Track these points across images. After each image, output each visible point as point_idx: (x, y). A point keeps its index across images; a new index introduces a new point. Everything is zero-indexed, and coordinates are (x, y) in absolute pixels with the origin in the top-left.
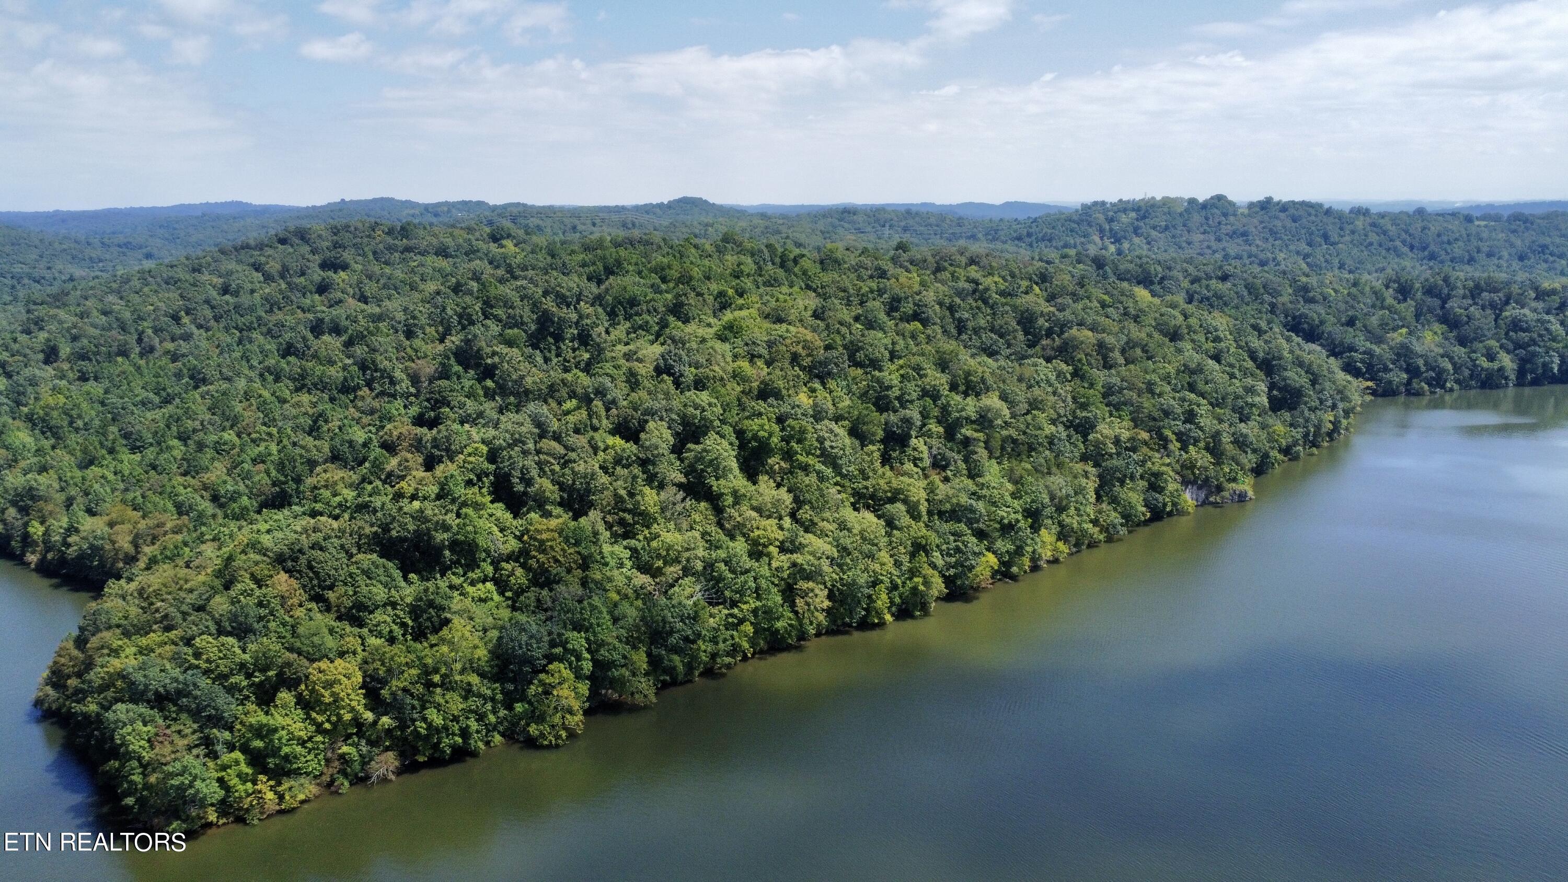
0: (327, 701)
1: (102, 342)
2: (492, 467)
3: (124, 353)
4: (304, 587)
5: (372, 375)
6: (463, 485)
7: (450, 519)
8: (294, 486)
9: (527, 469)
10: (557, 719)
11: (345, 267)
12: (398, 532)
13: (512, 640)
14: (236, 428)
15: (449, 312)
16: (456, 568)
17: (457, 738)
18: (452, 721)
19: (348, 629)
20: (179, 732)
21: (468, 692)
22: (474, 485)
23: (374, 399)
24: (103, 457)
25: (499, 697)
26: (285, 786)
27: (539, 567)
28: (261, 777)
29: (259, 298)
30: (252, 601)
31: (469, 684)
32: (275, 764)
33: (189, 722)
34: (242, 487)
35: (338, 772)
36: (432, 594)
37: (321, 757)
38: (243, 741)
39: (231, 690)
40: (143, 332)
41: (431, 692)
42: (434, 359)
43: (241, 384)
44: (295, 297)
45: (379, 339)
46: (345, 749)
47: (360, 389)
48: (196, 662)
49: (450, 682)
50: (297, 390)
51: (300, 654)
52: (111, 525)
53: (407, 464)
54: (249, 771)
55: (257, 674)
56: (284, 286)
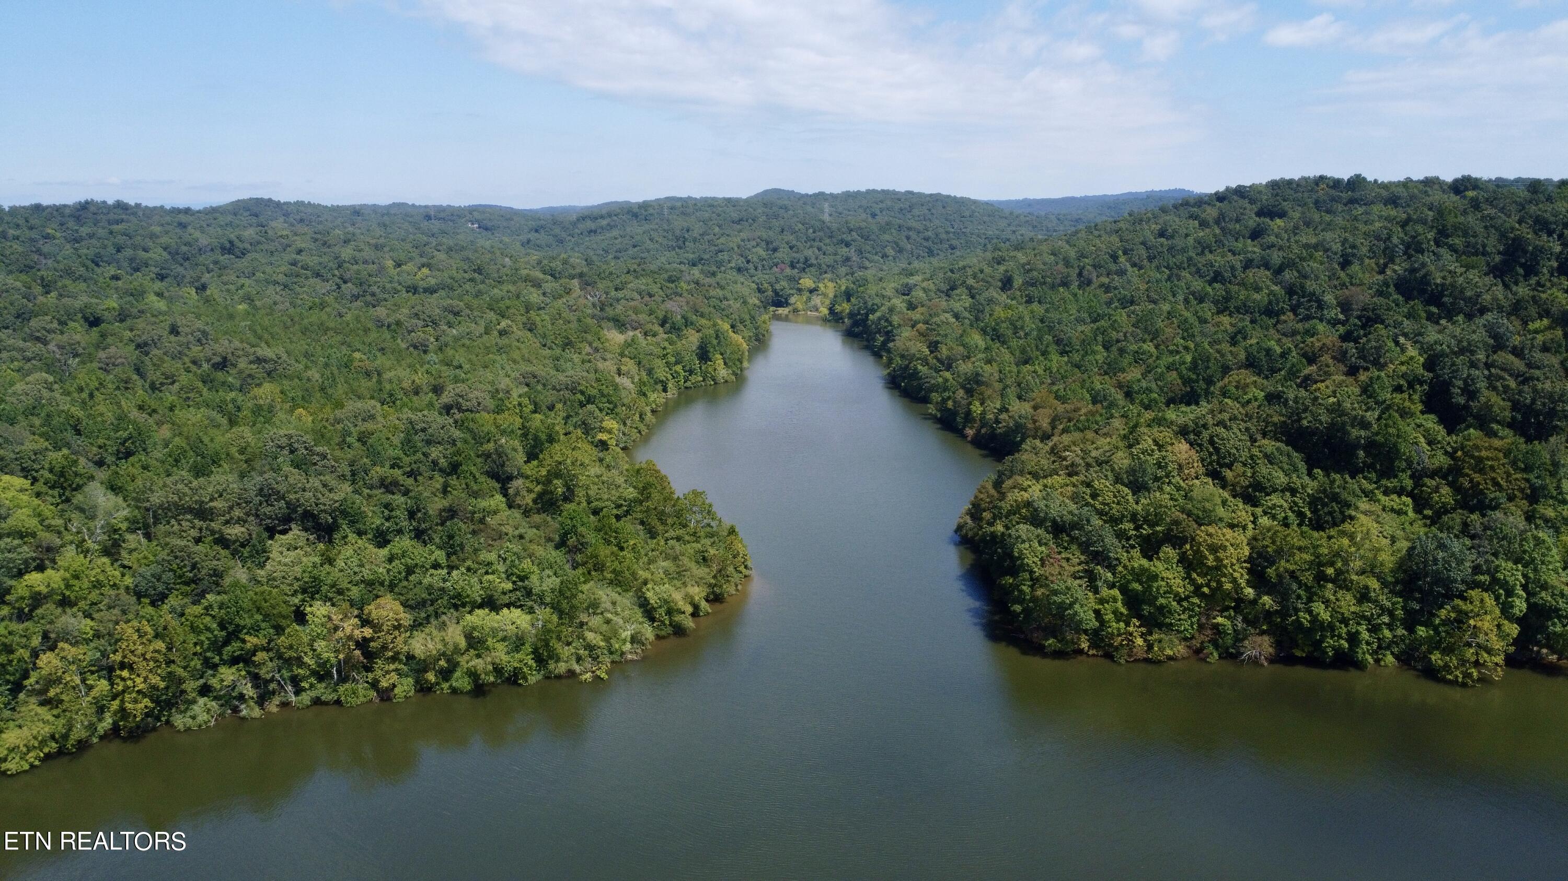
0: (1210, 564)
1: (1048, 274)
2: (1428, 375)
3: (1065, 284)
4: (1203, 460)
5: (1298, 301)
6: (1390, 389)
7: (1372, 416)
8: (1204, 386)
9: (1472, 380)
10: (1470, 653)
11: (1282, 215)
12: (1309, 422)
13: (1426, 553)
14: (1155, 342)
15: (1395, 240)
16: (1369, 472)
17: (1343, 642)
18: (1341, 622)
19: (1241, 506)
20: (1068, 560)
21: (1364, 596)
22: (1402, 392)
23: (1297, 323)
24: (1037, 358)
25: (1399, 613)
26: (1156, 636)
27: (1471, 488)
28: (1135, 620)
29: (1192, 241)
30: (1152, 460)
31: (1366, 587)
32: (1150, 612)
33: (1078, 554)
34: (1154, 386)
35: (1209, 642)
36: (1339, 487)
37: (1194, 620)
38: (1123, 581)
39: (1121, 535)
40: (1084, 267)
41: (1320, 586)
42: (1370, 288)
43: (1166, 307)
44: (1230, 242)
45: (1311, 263)
46: (1220, 620)
47: (1284, 313)
48: (1092, 502)
49: (1345, 580)
50: (1219, 312)
51: (1189, 515)
52: (1035, 408)
53: (1327, 369)
54: (1124, 610)
55: (1145, 526)
56: (1217, 231)
